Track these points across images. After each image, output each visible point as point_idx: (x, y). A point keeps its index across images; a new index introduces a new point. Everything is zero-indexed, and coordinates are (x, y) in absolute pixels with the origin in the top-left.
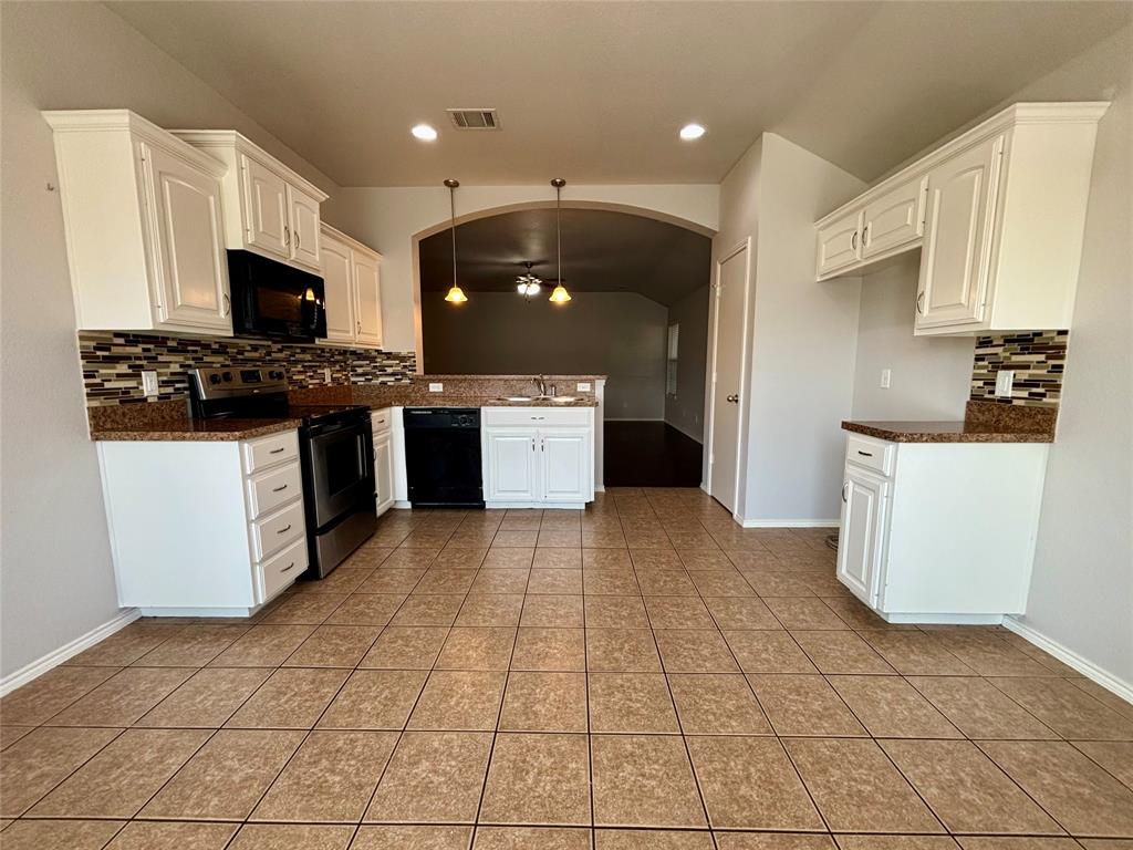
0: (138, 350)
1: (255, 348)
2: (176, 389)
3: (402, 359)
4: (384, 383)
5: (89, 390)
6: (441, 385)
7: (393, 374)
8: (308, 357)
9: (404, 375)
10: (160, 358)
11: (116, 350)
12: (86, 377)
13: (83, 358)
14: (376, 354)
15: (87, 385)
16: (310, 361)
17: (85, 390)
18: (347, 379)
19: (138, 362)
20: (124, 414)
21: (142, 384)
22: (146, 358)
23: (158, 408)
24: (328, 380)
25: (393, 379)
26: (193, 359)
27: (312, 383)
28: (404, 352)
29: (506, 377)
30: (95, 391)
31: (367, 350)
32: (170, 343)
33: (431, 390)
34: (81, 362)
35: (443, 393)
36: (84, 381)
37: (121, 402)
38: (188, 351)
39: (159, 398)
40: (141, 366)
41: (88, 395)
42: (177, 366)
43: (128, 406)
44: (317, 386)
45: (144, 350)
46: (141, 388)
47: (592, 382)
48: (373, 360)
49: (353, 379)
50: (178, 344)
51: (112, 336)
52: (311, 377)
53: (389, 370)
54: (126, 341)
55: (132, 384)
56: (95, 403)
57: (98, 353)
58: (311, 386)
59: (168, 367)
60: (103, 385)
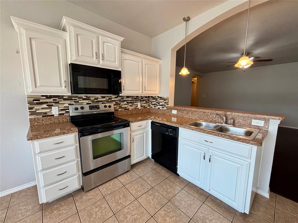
0: (51, 100)
1: (103, 97)
2: (66, 112)
3: (165, 100)
4: (159, 108)
5: (30, 113)
6: (176, 111)
7: (162, 105)
8: (130, 99)
9: (165, 105)
10: (60, 102)
11: (41, 101)
12: (29, 109)
13: (28, 103)
14: (157, 97)
15: (30, 112)
16: (130, 101)
17: (29, 113)
18: (149, 106)
19: (51, 104)
20: (42, 120)
21: (52, 111)
22: (54, 103)
23: (57, 118)
24: (139, 106)
25: (161, 107)
26: (74, 102)
27: (131, 108)
28: (165, 97)
29: (205, 111)
30: (32, 113)
31: (155, 96)
32: (64, 97)
33: (173, 113)
34: (28, 105)
35: (177, 114)
36: (29, 110)
37: (43, 116)
38: (73, 100)
39: (59, 115)
40: (52, 105)
41: (30, 114)
42: (68, 104)
43: (45, 118)
44: (134, 109)
45: (53, 100)
46: (51, 112)
47: (267, 121)
48: (156, 99)
49: (151, 106)
50: (68, 97)
51: (41, 96)
52: (131, 106)
53: (161, 104)
54: (46, 98)
55: (48, 110)
56: (33, 117)
57: (34, 102)
58: (130, 109)
59: (64, 105)
60: (36, 111)
